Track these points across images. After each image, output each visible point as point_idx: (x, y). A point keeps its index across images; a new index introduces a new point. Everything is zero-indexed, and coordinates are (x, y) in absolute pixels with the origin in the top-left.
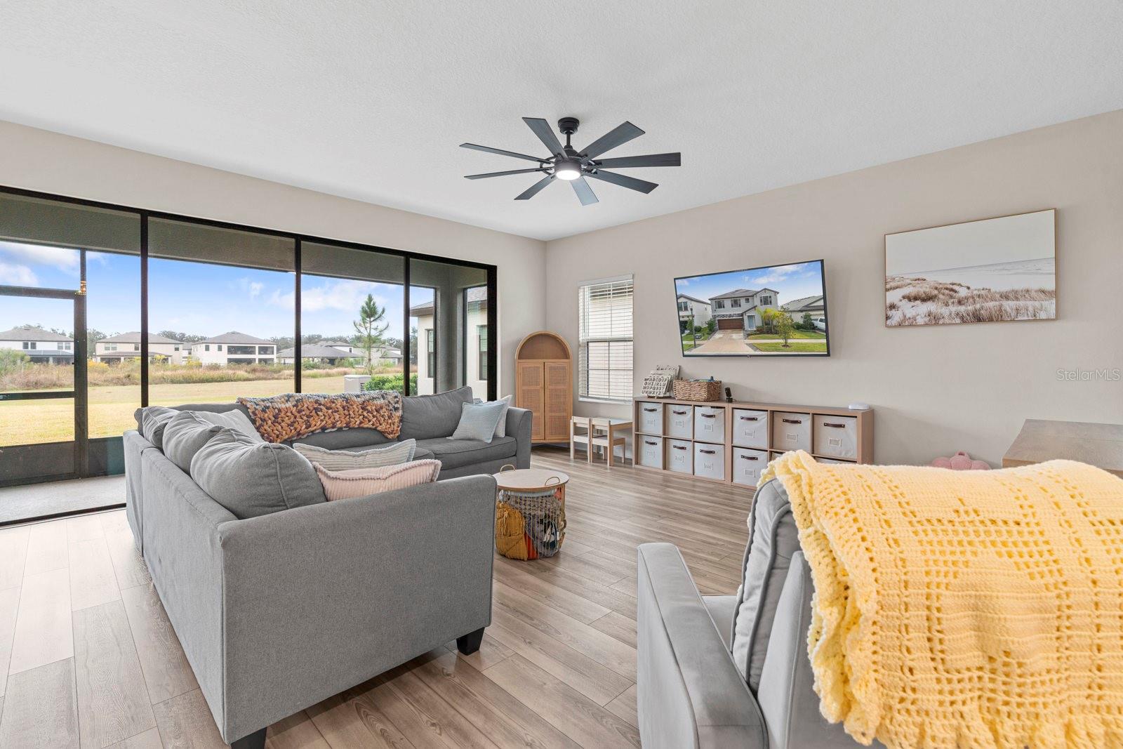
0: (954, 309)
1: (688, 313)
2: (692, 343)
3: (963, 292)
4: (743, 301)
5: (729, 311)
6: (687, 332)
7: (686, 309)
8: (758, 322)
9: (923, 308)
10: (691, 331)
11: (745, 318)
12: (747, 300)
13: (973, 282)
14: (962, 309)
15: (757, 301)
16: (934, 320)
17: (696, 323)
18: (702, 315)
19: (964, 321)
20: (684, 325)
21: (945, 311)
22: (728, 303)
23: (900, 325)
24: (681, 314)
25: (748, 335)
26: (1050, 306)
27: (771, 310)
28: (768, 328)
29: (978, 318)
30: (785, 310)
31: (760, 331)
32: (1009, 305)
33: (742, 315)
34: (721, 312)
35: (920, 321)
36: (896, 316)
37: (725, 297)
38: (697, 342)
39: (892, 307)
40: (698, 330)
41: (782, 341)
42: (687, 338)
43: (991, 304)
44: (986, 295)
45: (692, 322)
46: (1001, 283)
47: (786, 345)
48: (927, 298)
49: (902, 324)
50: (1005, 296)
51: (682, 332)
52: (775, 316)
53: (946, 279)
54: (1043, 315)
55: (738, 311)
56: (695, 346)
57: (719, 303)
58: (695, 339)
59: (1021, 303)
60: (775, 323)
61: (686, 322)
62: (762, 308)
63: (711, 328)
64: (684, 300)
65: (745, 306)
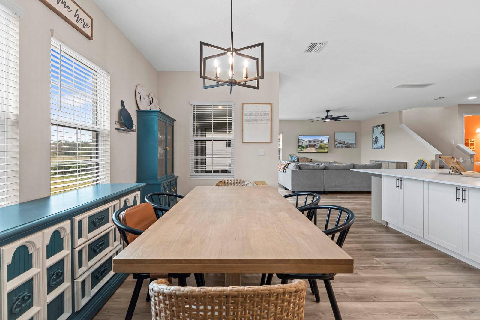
0: (344, 145)
1: (302, 143)
2: (301, 150)
3: (346, 143)
4: (316, 142)
5: (312, 143)
6: (300, 147)
7: (301, 142)
8: (319, 146)
9: (341, 145)
10: (301, 147)
11: (316, 145)
12: (317, 142)
13: (347, 141)
14: (345, 145)
15: (319, 142)
16: (342, 147)
17: (303, 146)
18: (305, 144)
19: (346, 147)
20: (299, 146)
21: (343, 146)
22: (312, 142)
23: (337, 147)
24: (299, 143)
25: (316, 149)
26: (355, 145)
27: (322, 144)
28: (321, 147)
29: (347, 147)
30: (325, 144)
31: (319, 148)
32: (351, 145)
33: (315, 144)
34: (310, 143)
35: (340, 147)
36: (337, 146)
37: (312, 141)
38: (302, 150)
39: (336, 144)
40: (303, 147)
41: (323, 150)
42: (300, 149)
43: (349, 145)
44: (348, 144)
45: (302, 145)
46: (350, 142)
47: (324, 151)
48: (341, 143)
49: (338, 147)
50: (350, 144)
51: (299, 147)
52: (323, 145)
53: (343, 141)
54: (354, 147)
55: (314, 144)
56: (302, 151)
57: (310, 142)
58: (302, 149)
59: (352, 145)
60: (323, 146)
61: (300, 145)
62: (320, 143)
63: (307, 147)
64: (301, 140)
65: (316, 143)
